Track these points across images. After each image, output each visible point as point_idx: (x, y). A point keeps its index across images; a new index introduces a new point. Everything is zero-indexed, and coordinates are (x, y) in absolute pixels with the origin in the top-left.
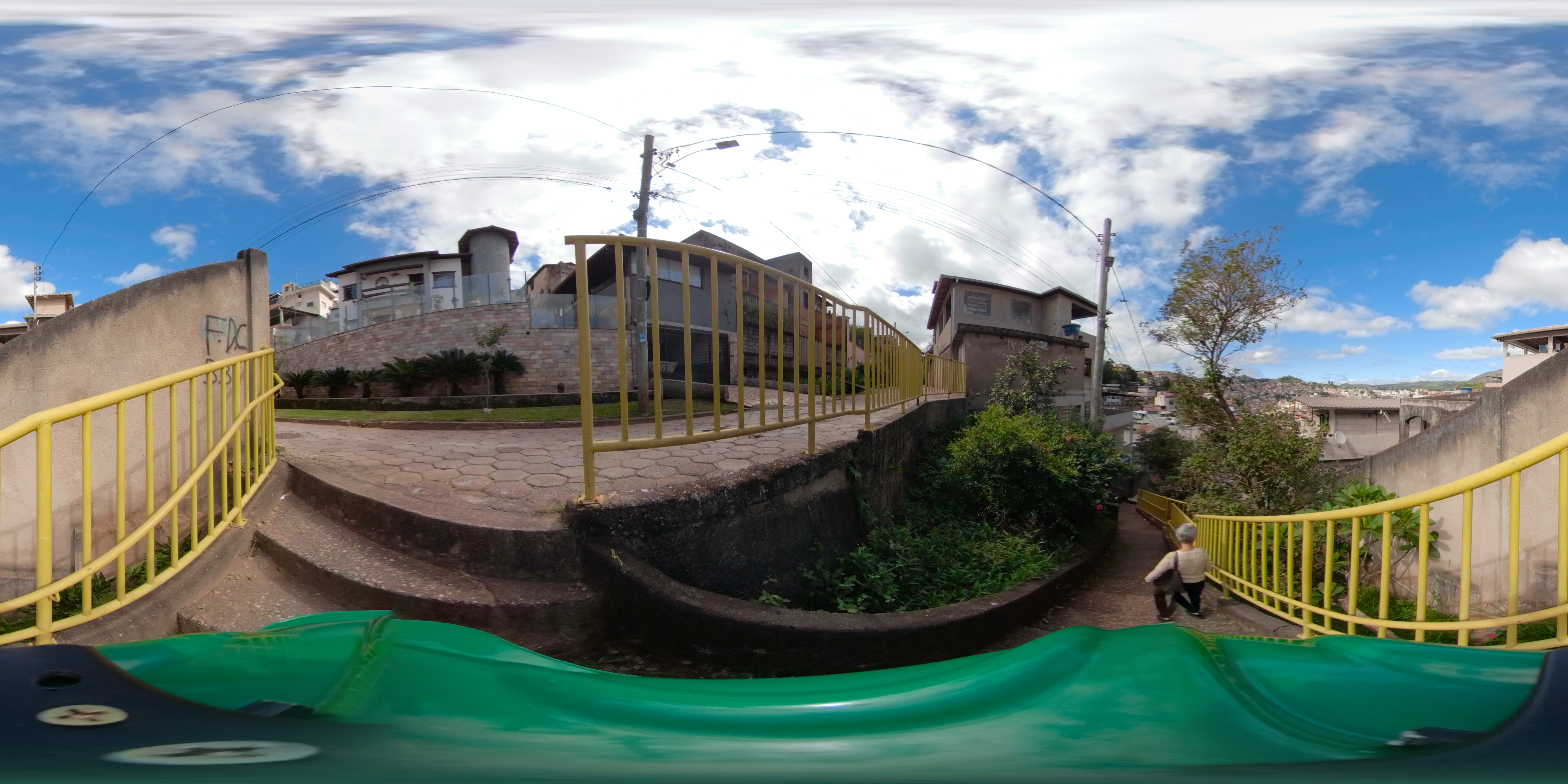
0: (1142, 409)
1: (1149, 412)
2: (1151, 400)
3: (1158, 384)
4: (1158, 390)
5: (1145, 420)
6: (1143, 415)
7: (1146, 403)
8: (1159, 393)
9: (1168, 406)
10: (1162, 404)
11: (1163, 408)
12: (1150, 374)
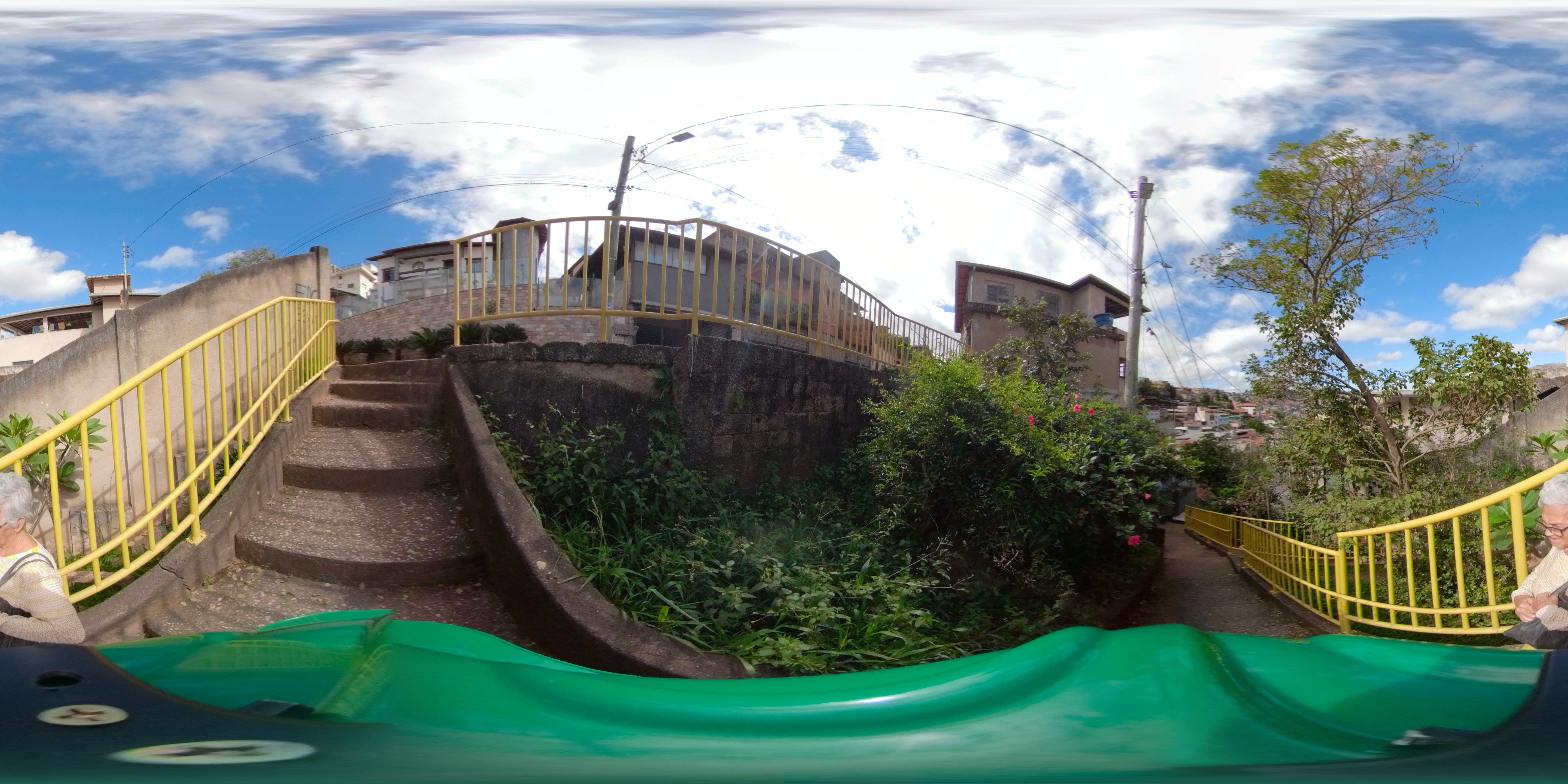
0: (1182, 425)
1: (1190, 428)
2: (1192, 415)
3: (1198, 400)
4: (1198, 406)
5: (1186, 436)
6: (1184, 431)
7: (1187, 419)
8: (1199, 409)
9: (1209, 422)
10: (1203, 420)
11: (1204, 423)
12: (1190, 390)
